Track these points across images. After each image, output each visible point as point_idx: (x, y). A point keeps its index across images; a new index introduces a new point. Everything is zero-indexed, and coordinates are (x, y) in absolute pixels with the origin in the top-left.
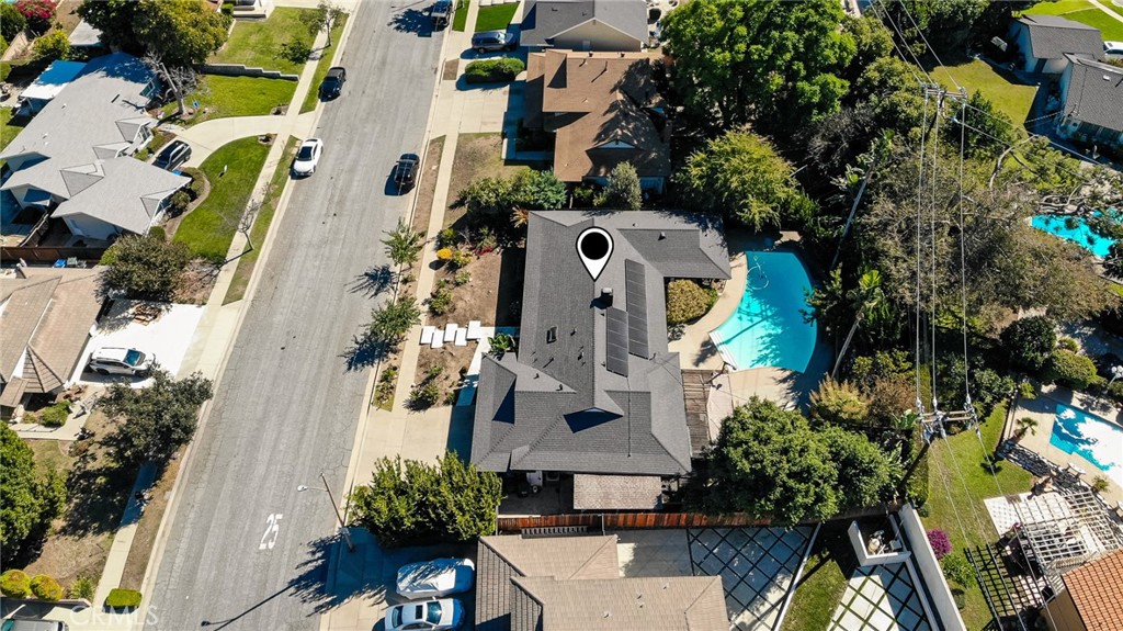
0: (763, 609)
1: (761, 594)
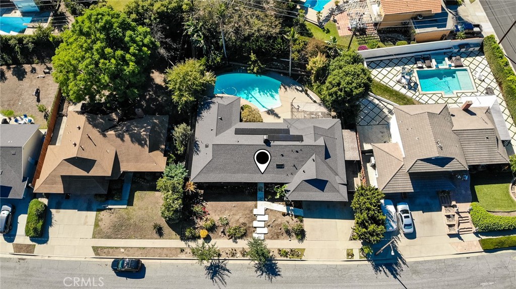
0: (382, 105)
1: (376, 106)
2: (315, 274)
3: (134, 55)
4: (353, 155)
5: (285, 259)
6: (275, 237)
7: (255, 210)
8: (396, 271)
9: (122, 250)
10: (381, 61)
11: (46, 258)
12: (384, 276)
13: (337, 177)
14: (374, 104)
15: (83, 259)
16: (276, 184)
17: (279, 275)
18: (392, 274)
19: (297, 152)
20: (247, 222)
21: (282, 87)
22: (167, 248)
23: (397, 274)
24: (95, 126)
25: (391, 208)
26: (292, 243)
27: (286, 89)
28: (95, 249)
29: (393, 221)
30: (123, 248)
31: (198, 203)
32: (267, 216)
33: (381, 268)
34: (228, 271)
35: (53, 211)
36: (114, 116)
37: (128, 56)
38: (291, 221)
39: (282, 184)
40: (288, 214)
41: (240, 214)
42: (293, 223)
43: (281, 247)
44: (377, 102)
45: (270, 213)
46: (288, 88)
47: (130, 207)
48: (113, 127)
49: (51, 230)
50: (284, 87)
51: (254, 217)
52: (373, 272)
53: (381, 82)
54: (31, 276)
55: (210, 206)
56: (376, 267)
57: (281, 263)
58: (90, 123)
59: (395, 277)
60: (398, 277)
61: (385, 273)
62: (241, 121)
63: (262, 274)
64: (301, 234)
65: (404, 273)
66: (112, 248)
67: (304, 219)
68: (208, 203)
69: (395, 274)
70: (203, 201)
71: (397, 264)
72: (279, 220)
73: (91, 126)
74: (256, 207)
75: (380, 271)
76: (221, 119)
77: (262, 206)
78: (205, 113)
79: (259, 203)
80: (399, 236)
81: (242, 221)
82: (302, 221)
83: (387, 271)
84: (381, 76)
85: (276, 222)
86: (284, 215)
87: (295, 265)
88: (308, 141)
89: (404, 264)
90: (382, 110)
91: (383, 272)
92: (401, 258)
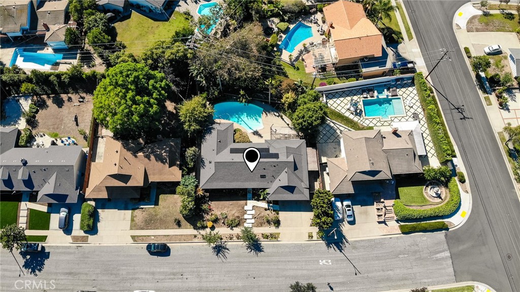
0: (336, 127)
1: (332, 128)
2: (287, 250)
3: (156, 99)
4: (314, 167)
5: (267, 240)
6: (260, 225)
7: (245, 207)
8: (341, 247)
9: (153, 238)
10: (337, 92)
11: (98, 245)
12: (333, 250)
13: (302, 183)
14: (330, 126)
15: (125, 245)
16: (261, 189)
17: (263, 251)
18: (339, 249)
19: (275, 166)
20: (240, 216)
21: (264, 113)
22: (184, 235)
23: (342, 249)
24: (128, 150)
25: (339, 204)
26: (271, 229)
27: (267, 114)
28: (133, 237)
29: (340, 213)
30: (153, 236)
31: (205, 203)
32: (254, 211)
33: (331, 245)
34: (228, 249)
35: (99, 211)
36: (141, 141)
37: (152, 101)
38: (270, 214)
39: (265, 189)
40: (269, 209)
41: (235, 210)
42: (271, 215)
43: (263, 232)
44: (332, 125)
45: (256, 209)
46: (268, 114)
47: (157, 206)
48: (141, 150)
49: (99, 225)
50: (265, 113)
51: (245, 212)
52: (326, 248)
53: (336, 110)
54: (88, 257)
55: (213, 204)
56: (328, 245)
57: (264, 243)
58: (125, 148)
59: (341, 251)
60: (343, 251)
61: (334, 249)
62: (234, 142)
63: (251, 251)
64: (277, 223)
65: (347, 248)
66: (145, 236)
67: (280, 212)
68: (213, 202)
69: (340, 249)
70: (208, 201)
71: (342, 243)
72: (263, 213)
73: (126, 150)
74: (246, 205)
75: (331, 247)
76: (220, 142)
77: (251, 203)
78: (207, 137)
79: (248, 202)
80: (344, 223)
81: (236, 215)
82: (278, 214)
83: (335, 247)
84: (335, 105)
85: (260, 215)
86: (266, 210)
87: (274, 244)
88: (283, 158)
89: (347, 242)
90: (335, 131)
91: (332, 248)
92: (345, 238)
